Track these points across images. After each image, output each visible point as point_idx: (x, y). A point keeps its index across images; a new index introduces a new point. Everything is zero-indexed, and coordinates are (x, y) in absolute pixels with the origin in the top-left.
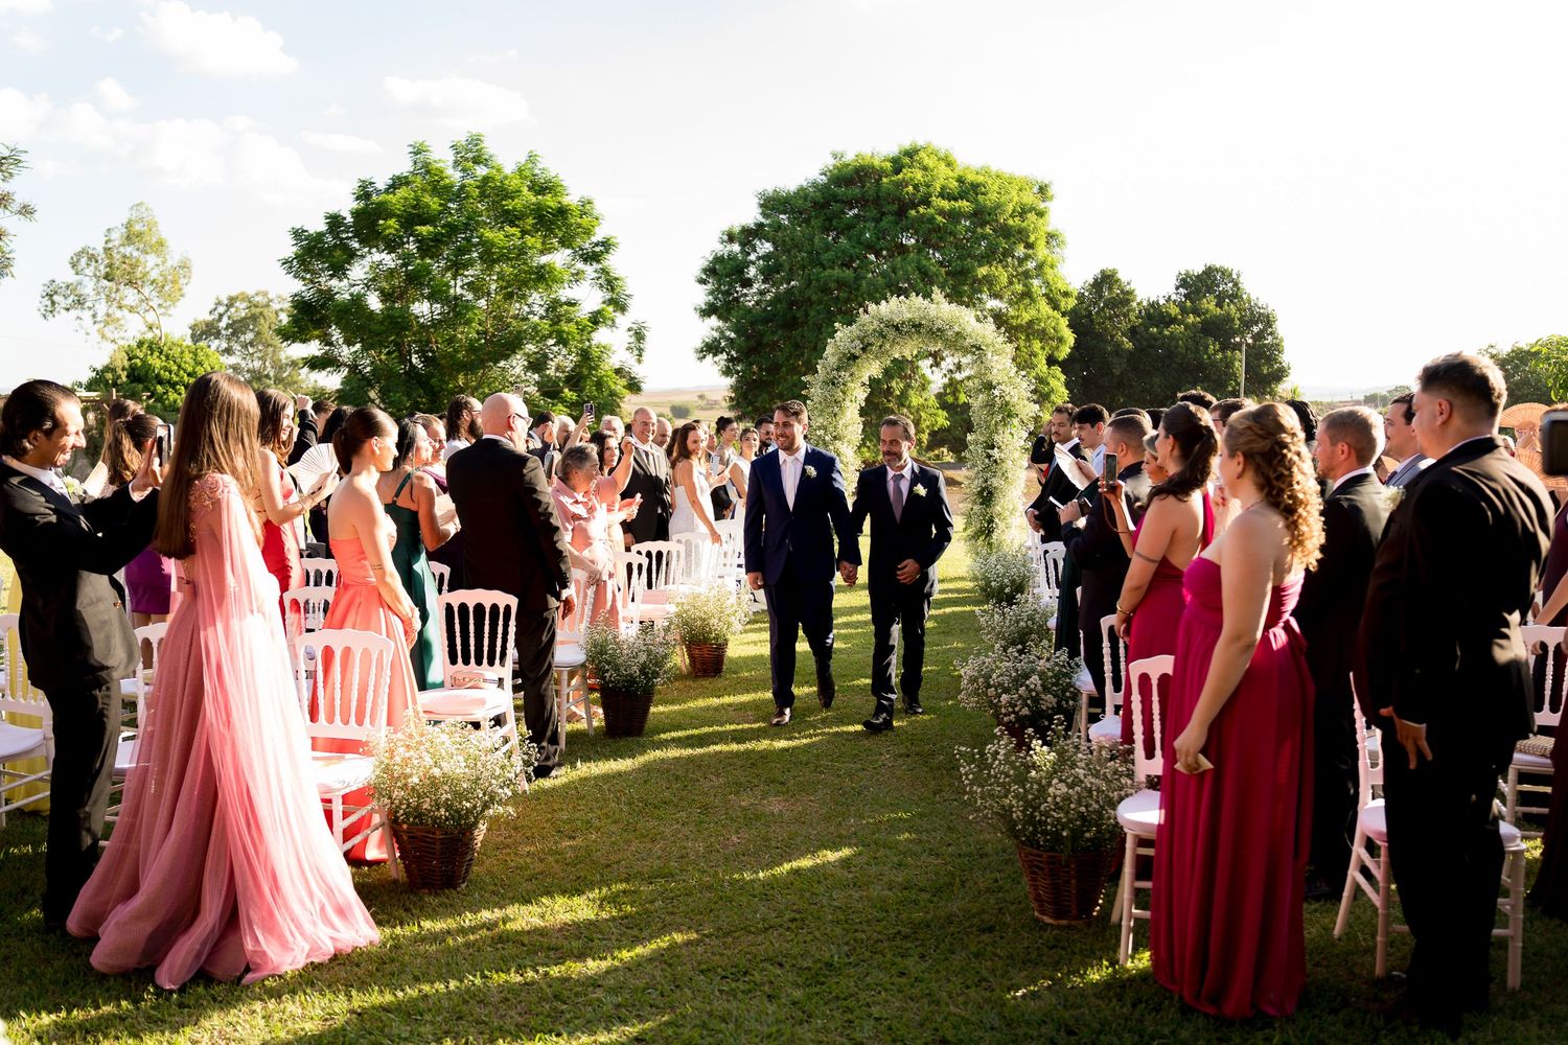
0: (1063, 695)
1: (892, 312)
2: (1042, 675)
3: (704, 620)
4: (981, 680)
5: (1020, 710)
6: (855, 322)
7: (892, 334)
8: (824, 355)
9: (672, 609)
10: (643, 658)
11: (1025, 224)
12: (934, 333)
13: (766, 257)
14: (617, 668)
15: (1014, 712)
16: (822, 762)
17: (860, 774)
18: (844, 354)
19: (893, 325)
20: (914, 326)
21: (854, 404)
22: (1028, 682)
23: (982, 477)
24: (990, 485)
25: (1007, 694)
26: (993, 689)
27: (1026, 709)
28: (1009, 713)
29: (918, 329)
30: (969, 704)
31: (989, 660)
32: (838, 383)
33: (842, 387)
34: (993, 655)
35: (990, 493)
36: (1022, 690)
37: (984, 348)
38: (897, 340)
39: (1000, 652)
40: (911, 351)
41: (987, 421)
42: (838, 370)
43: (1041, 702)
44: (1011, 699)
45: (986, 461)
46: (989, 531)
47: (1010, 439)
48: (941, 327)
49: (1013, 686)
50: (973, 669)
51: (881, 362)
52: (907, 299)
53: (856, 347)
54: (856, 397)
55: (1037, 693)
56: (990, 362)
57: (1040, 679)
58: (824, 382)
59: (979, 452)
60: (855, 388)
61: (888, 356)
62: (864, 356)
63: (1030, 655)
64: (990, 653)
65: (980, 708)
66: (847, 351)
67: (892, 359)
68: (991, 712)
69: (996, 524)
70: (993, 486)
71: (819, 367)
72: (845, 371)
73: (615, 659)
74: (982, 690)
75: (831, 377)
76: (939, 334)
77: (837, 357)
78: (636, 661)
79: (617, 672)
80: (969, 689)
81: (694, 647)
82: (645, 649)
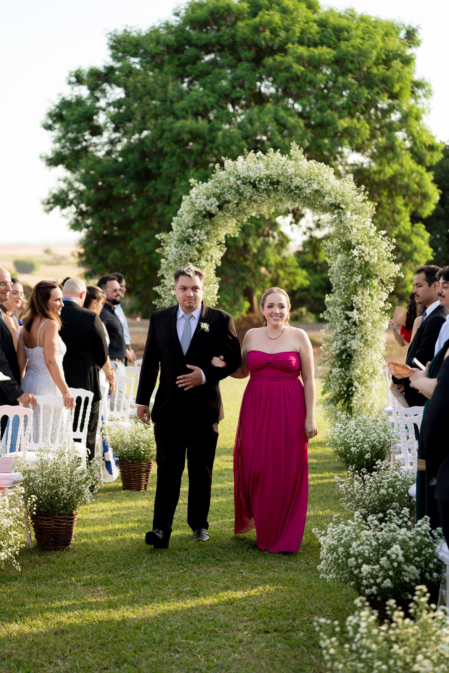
0: (427, 565)
1: (248, 169)
2: (403, 544)
3: (51, 488)
4: (341, 549)
5: (382, 582)
6: (212, 179)
7: (248, 191)
8: (179, 212)
9: (19, 477)
11: (389, 73)
12: (292, 191)
13: (118, 104)
15: (375, 584)
16: (177, 640)
17: (217, 652)
18: (200, 212)
19: (250, 183)
20: (272, 184)
21: (210, 264)
22: (389, 552)
23: (341, 339)
24: (350, 348)
25: (368, 564)
26: (353, 559)
27: (388, 580)
28: (371, 584)
29: (275, 186)
30: (328, 575)
31: (349, 528)
32: (194, 241)
33: (197, 245)
34: (353, 523)
35: (350, 356)
36: (383, 560)
37: (343, 206)
38: (255, 197)
39: (360, 520)
40: (269, 208)
41: (346, 282)
42: (193, 228)
43: (403, 573)
44: (373, 569)
45: (345, 322)
46: (348, 395)
47: (370, 300)
48: (299, 184)
49: (374, 555)
50: (333, 537)
51: (238, 221)
52: (265, 154)
53: (212, 205)
54: (212, 256)
55: (399, 563)
56: (350, 221)
57: (402, 549)
58: (179, 240)
59: (338, 313)
60: (211, 247)
61: (246, 214)
62: (220, 213)
63: (391, 523)
64: (350, 521)
65: (341, 579)
66: (202, 209)
67: (249, 217)
68: (352, 583)
69: (356, 388)
70: (353, 348)
71: (173, 225)
72: (200, 229)
74: (342, 559)
75: (187, 235)
76: (297, 192)
77: (193, 214)
80: (328, 558)
81: (41, 517)
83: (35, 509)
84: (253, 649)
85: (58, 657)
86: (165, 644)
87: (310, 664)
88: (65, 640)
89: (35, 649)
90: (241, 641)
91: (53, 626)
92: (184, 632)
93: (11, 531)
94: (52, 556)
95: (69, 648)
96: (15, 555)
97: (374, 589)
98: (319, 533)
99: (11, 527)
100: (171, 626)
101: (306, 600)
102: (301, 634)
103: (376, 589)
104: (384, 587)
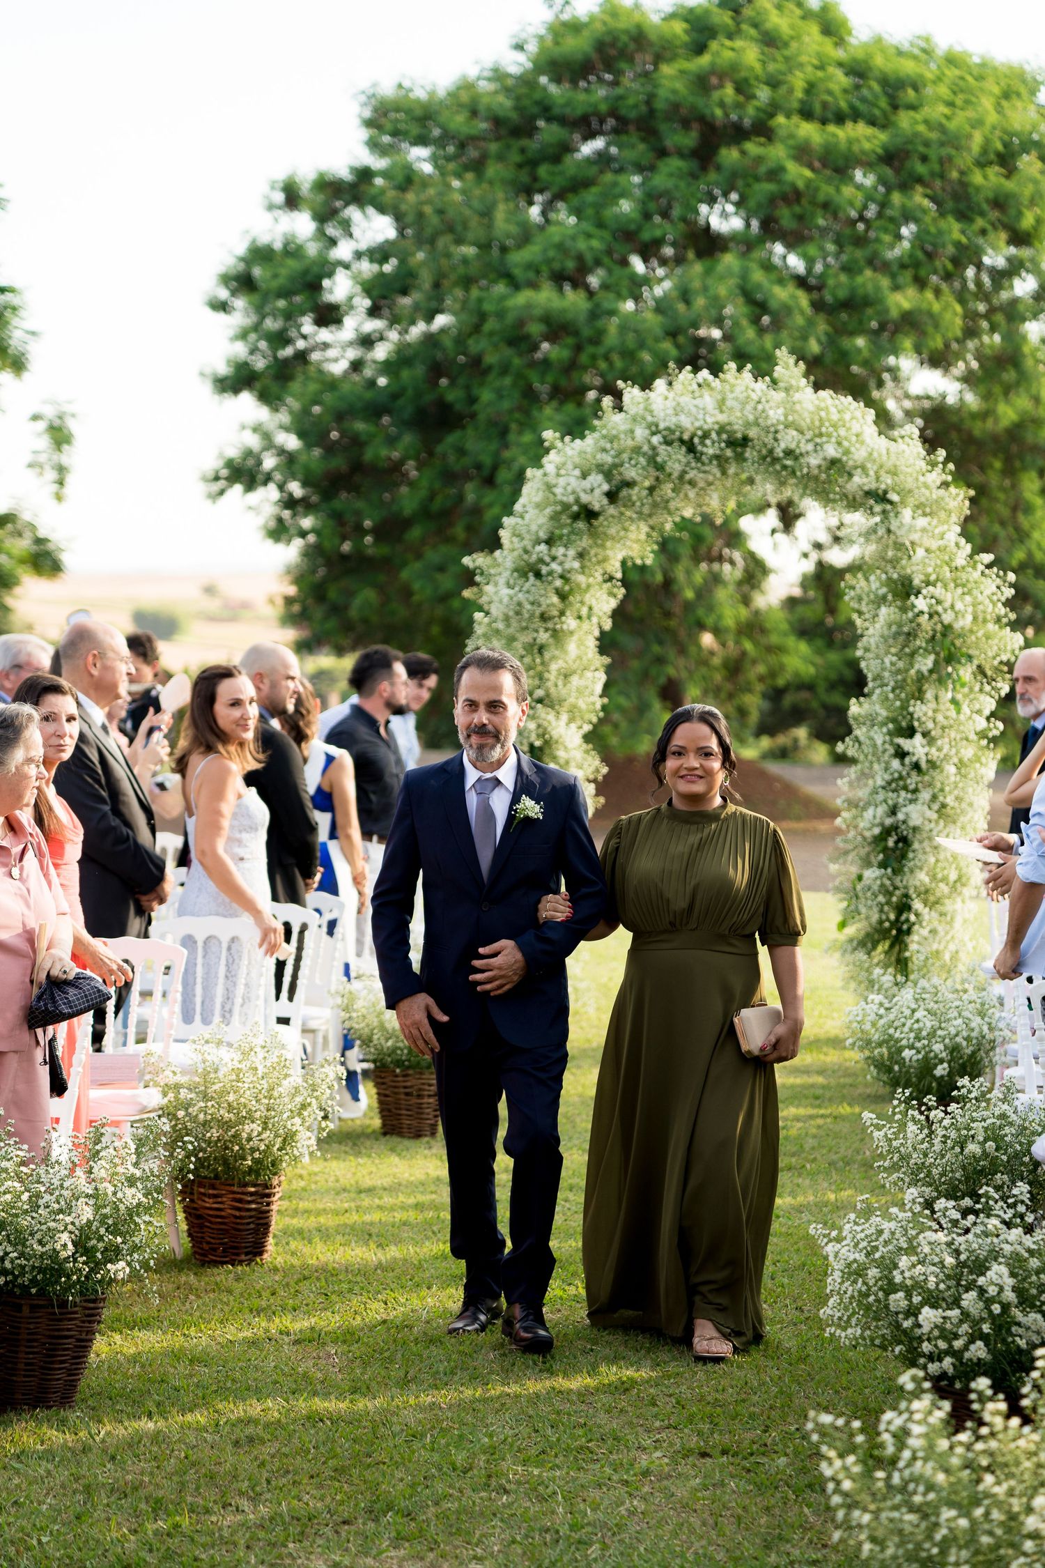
1: (678, 410)
2: (1016, 1264)
3: (225, 1125)
4: (873, 1272)
5: (966, 1348)
6: (593, 429)
7: (676, 459)
8: (518, 507)
9: (153, 1098)
10: (86, 1213)
11: (1010, 185)
12: (776, 460)
13: (379, 254)
14: (19, 1240)
15: (950, 1352)
16: (505, 1465)
17: (594, 1494)
18: (566, 507)
19: (682, 441)
20: (731, 443)
21: (586, 625)
22: (981, 1281)
23: (885, 801)
24: (904, 822)
25: (934, 1306)
26: (901, 1294)
27: (980, 1344)
28: (941, 1352)
29: (739, 450)
30: (845, 1329)
31: (893, 1225)
32: (550, 573)
33: (558, 583)
34: (901, 1215)
35: (904, 841)
36: (969, 1299)
37: (894, 497)
38: (691, 474)
39: (917, 1208)
40: (724, 500)
41: (899, 672)
42: (550, 542)
43: (1014, 1329)
44: (944, 1318)
45: (896, 763)
46: (900, 931)
47: (953, 714)
48: (793, 446)
49: (949, 1288)
50: (856, 1245)
51: (652, 528)
52: (716, 376)
53: (594, 491)
54: (590, 608)
55: (1005, 1307)
56: (909, 531)
57: (1012, 1275)
58: (516, 570)
59: (879, 742)
60: (589, 586)
61: (670, 513)
62: (612, 510)
63: (988, 1216)
64: (894, 1210)
65: (872, 1340)
66: (571, 499)
67: (678, 519)
68: (897, 1349)
69: (917, 915)
70: (912, 823)
71: (504, 534)
72: (565, 546)
73: (17, 1216)
74: (876, 1295)
75: (534, 558)
76: (789, 463)
77: (548, 511)
78: (68, 1219)
79: (20, 1248)
80: (845, 1292)
81: (202, 1190)
82: (90, 1192)
83: (192, 1166)
84: (673, 1489)
85: (241, 1494)
86: (478, 1474)
87: (801, 1526)
88: (256, 1458)
89: (192, 1475)
90: (646, 1473)
91: (229, 1428)
92: (519, 1450)
94: (224, 1275)
95: (265, 1475)
96: (148, 1268)
97: (948, 1362)
98: (824, 1236)
99: (139, 1205)
100: (491, 1436)
101: (794, 1387)
102: (782, 1461)
103: (953, 1364)
104: (971, 1360)
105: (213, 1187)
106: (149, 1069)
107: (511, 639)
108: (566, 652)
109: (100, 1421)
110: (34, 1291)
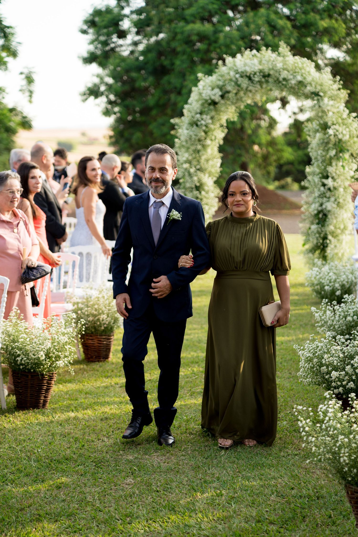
1: (245, 65)
3: (95, 316)
4: (315, 360)
5: (347, 384)
6: (215, 73)
7: (244, 83)
8: (190, 101)
9: (70, 307)
10: (49, 344)
12: (280, 82)
13: (139, 12)
14: (27, 354)
15: (342, 386)
18: (206, 101)
19: (247, 76)
20: (264, 76)
21: (214, 143)
22: (352, 362)
23: (319, 201)
24: (325, 209)
25: (336, 371)
26: (325, 367)
27: (352, 383)
28: (339, 386)
29: (267, 78)
30: (306, 379)
31: (322, 344)
32: (201, 124)
33: (204, 128)
34: (325, 341)
35: (325, 215)
36: (348, 368)
37: (321, 94)
38: (250, 88)
39: (330, 339)
40: (262, 97)
41: (323, 156)
42: (201, 113)
44: (340, 374)
45: (322, 188)
46: (324, 247)
47: (342, 170)
48: (285, 76)
49: (341, 365)
50: (310, 351)
51: (237, 107)
52: (258, 52)
53: (216, 95)
54: (215, 137)
56: (327, 106)
58: (189, 124)
59: (316, 181)
60: (215, 129)
61: (243, 102)
62: (222, 102)
63: (355, 340)
64: (322, 339)
65: (315, 383)
66: (208, 98)
67: (245, 104)
68: (324, 385)
70: (328, 209)
71: (185, 111)
72: (207, 115)
73: (25, 346)
74: (316, 368)
75: (195, 119)
76: (284, 83)
77: (200, 102)
78: (43, 347)
79: (27, 356)
80: (306, 367)
81: (87, 337)
82: (50, 338)
83: (84, 329)
85: (104, 436)
87: (291, 443)
88: (108, 424)
89: (87, 430)
91: (99, 415)
92: (196, 421)
93: (66, 345)
94: (96, 366)
95: (112, 430)
96: (70, 363)
97: (341, 389)
98: (299, 349)
99: (66, 342)
100: (187, 417)
101: (289, 399)
102: (285, 423)
103: (343, 390)
104: (349, 388)
105: (91, 336)
106: (68, 297)
107: (188, 148)
108: (207, 152)
109: (56, 413)
110: (32, 371)
